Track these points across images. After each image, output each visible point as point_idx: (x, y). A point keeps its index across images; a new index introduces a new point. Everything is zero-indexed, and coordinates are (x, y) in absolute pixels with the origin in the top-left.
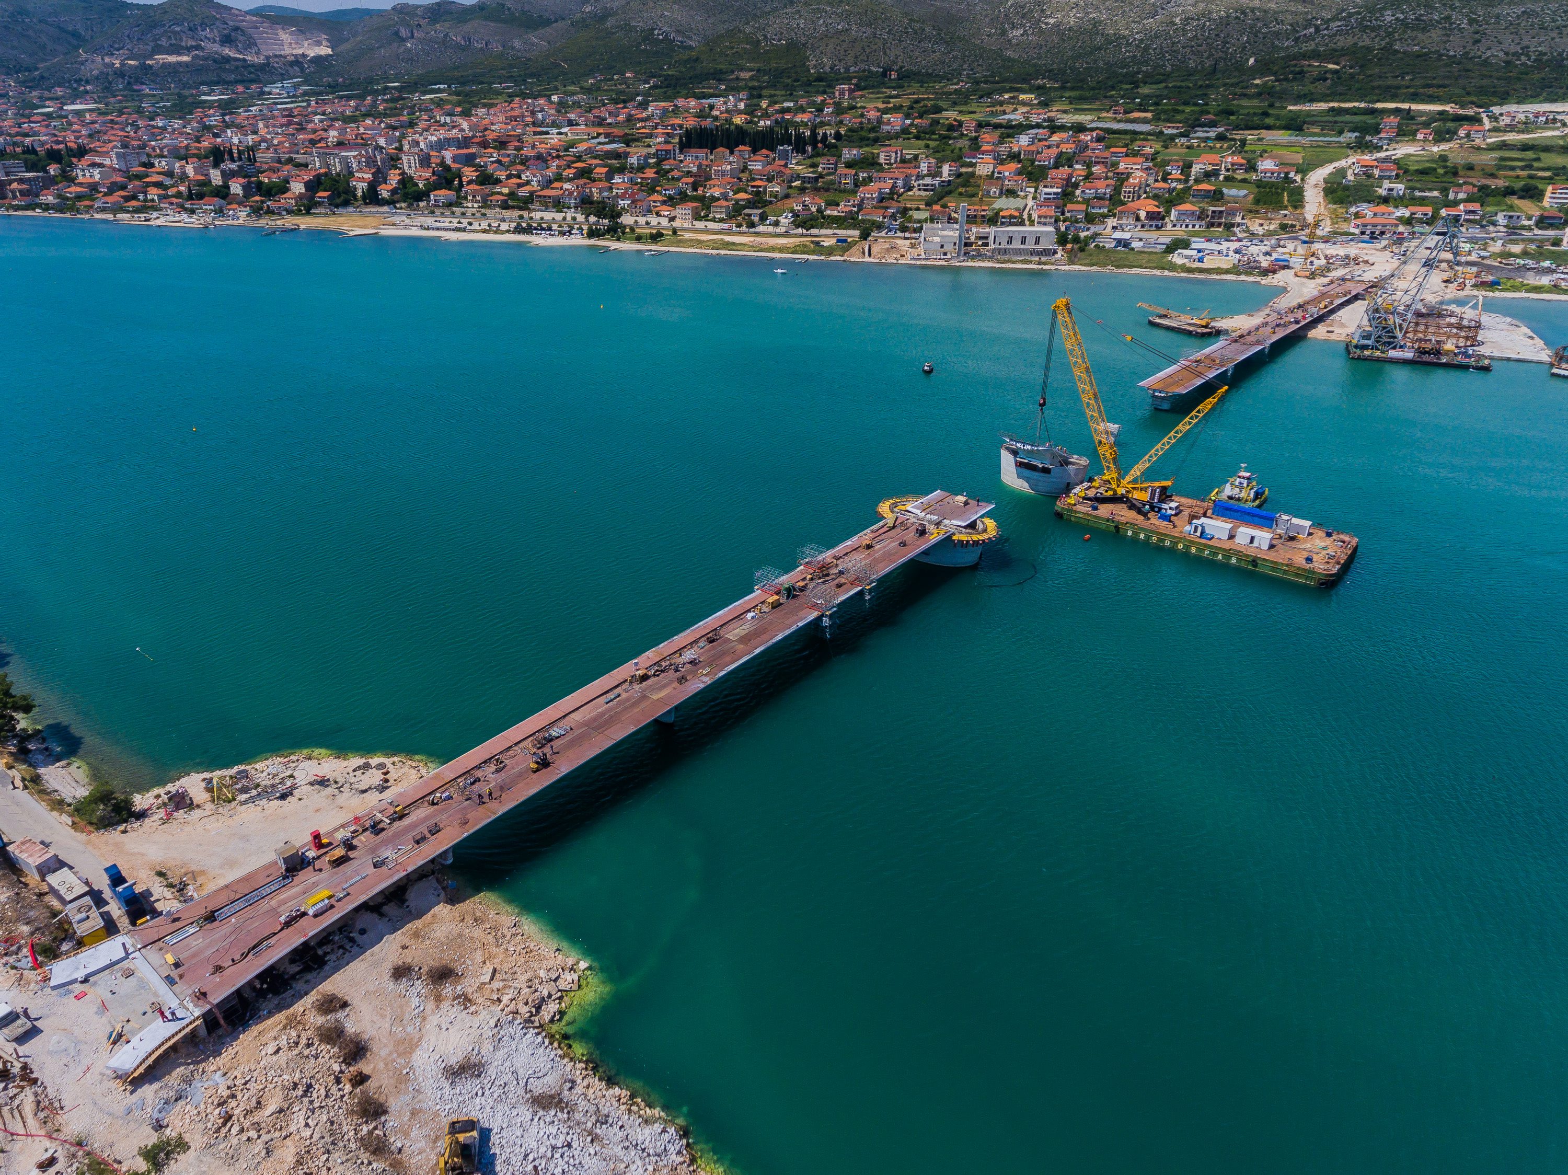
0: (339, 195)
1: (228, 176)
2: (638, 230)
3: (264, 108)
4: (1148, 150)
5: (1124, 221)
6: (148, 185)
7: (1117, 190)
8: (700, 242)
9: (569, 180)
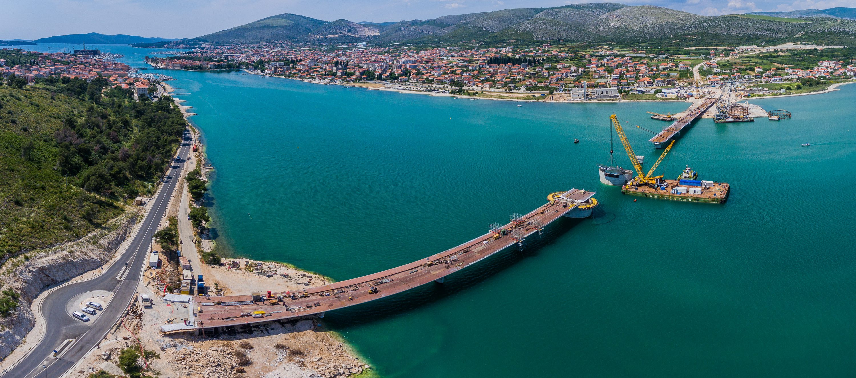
0: (370, 77)
1: (337, 69)
2: (469, 91)
3: (356, 50)
4: (645, 62)
5: (640, 85)
6: (315, 71)
7: (637, 75)
8: (491, 95)
9: (448, 74)
